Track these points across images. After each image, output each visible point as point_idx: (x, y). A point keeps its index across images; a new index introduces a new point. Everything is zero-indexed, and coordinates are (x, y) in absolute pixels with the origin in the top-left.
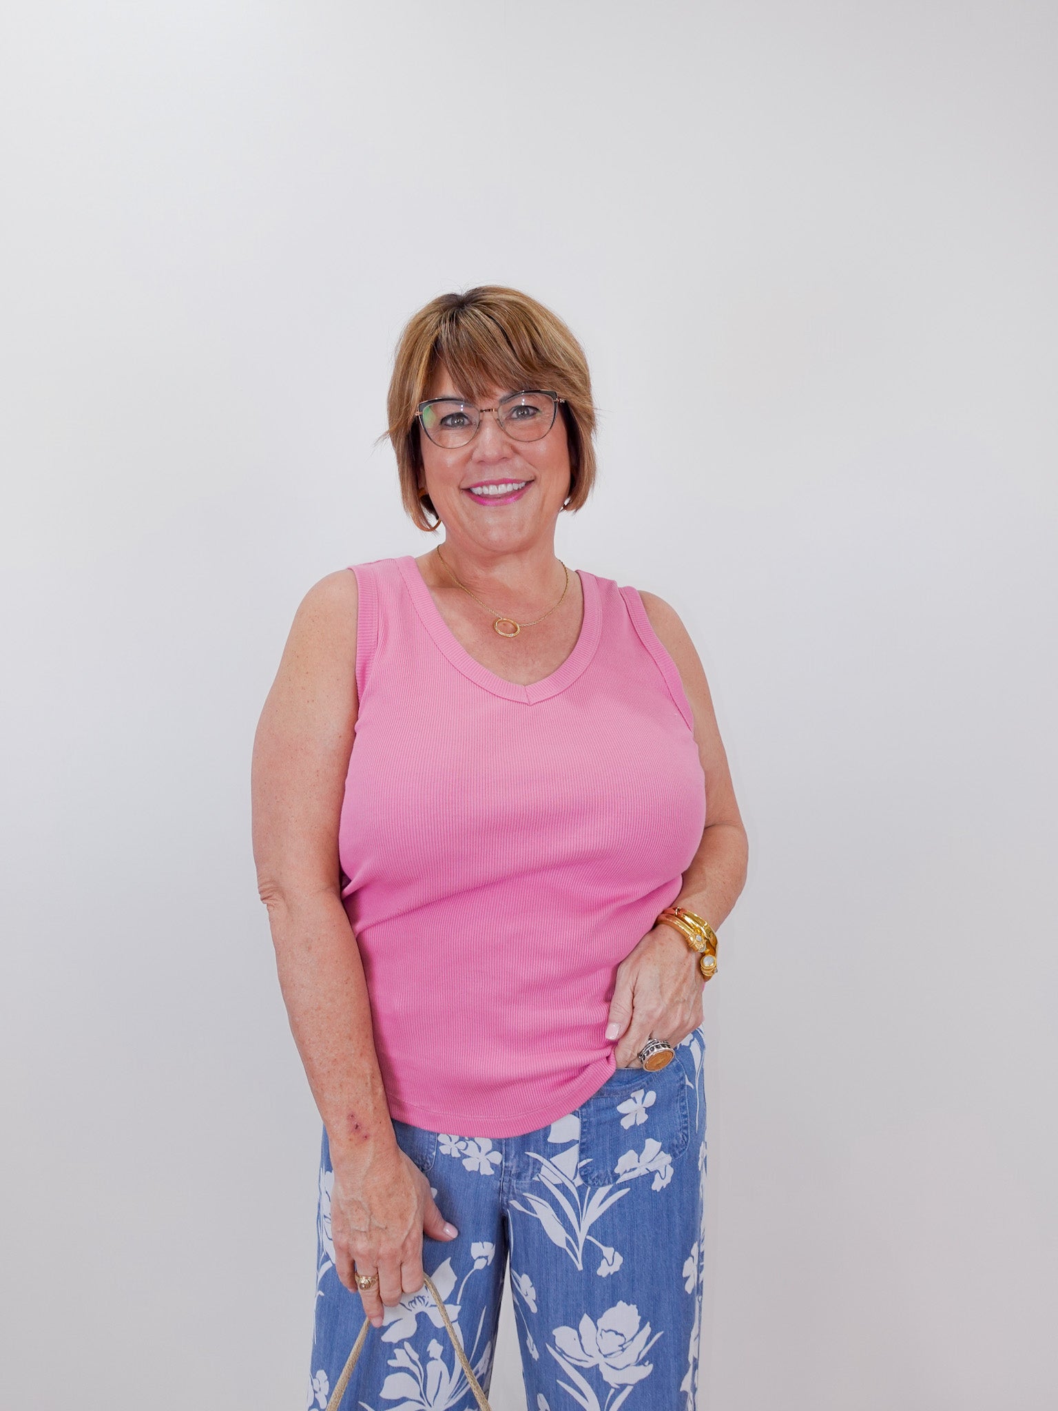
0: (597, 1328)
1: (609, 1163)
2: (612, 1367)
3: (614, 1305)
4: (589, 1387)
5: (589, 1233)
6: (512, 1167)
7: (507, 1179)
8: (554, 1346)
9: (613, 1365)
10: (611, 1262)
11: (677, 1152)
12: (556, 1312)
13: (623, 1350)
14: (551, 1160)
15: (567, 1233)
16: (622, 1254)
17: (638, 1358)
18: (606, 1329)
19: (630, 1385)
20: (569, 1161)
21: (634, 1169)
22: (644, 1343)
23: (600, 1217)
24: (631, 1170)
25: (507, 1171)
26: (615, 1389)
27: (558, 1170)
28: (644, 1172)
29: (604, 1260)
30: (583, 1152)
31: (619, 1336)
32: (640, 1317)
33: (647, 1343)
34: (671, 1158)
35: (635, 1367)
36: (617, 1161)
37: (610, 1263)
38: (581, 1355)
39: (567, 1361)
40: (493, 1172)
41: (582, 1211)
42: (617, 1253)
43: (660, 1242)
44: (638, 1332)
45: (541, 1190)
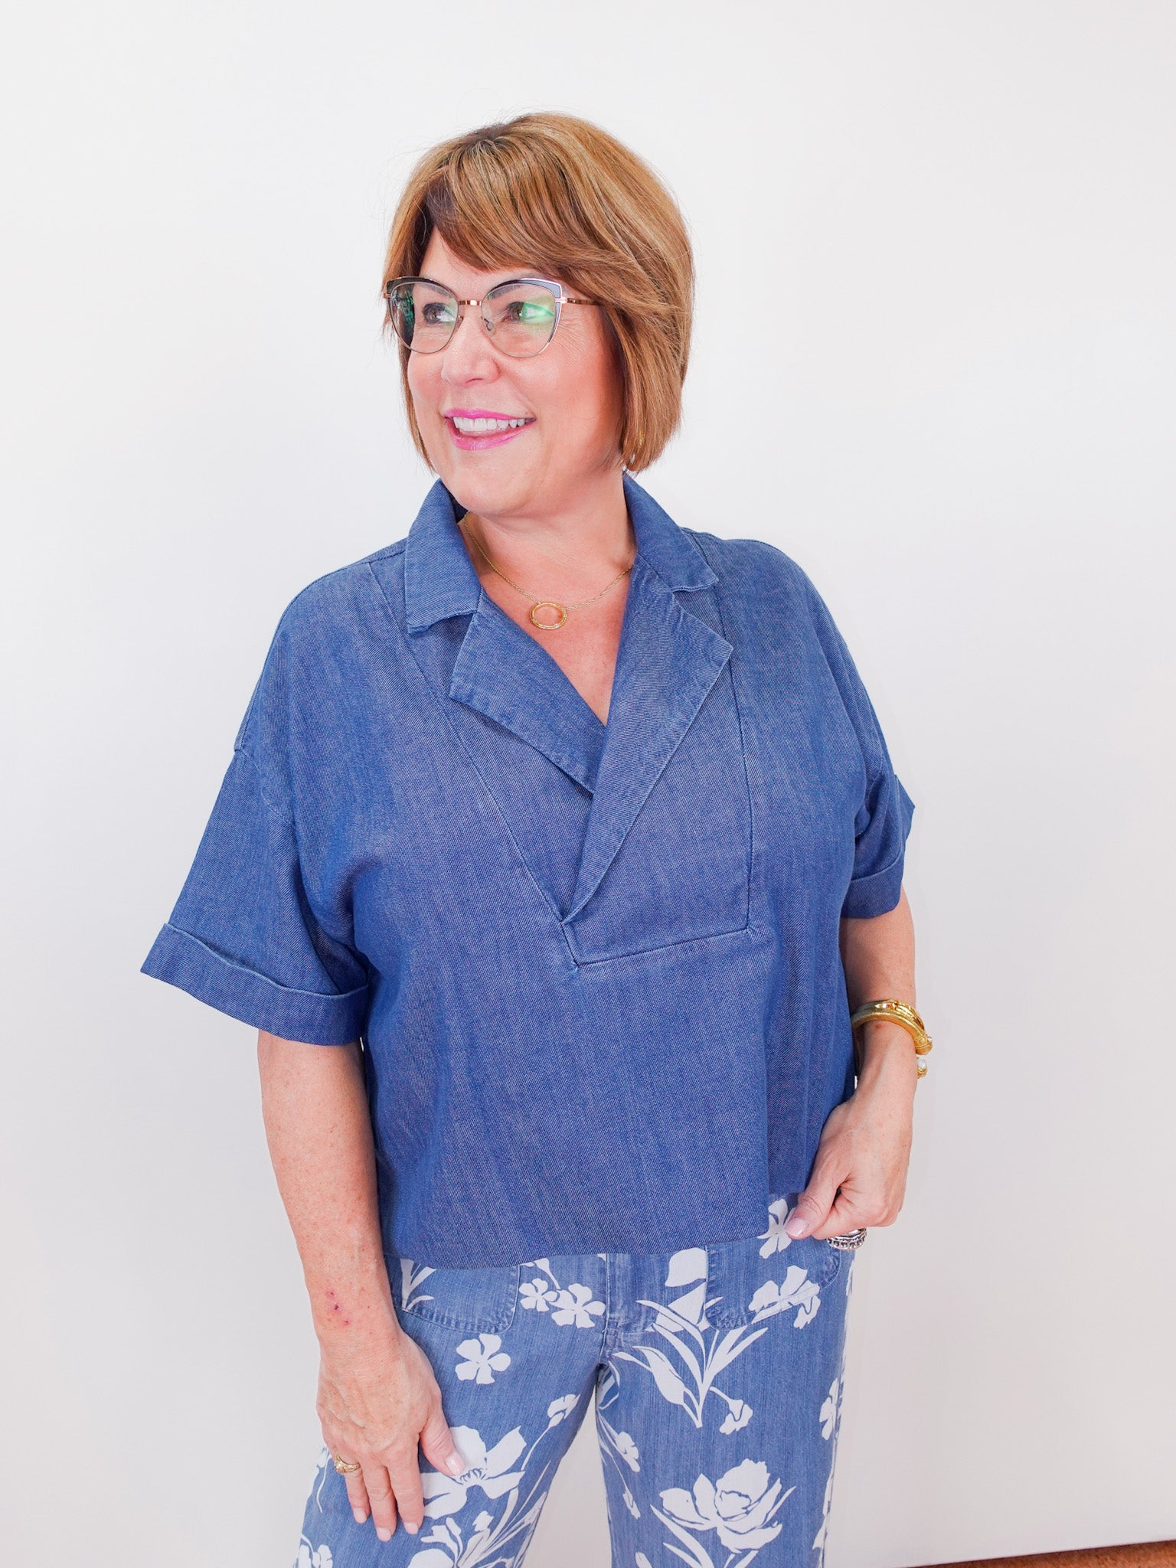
0: (716, 1490)
1: (742, 1299)
2: (733, 1531)
3: (738, 1463)
4: (703, 1551)
5: (714, 1384)
6: (619, 1318)
7: (612, 1331)
8: (661, 1508)
9: (735, 1530)
10: (738, 1416)
11: (826, 1280)
12: (665, 1472)
13: (748, 1513)
14: (669, 1306)
15: (686, 1386)
16: (752, 1406)
17: (765, 1520)
18: (727, 1491)
19: (755, 1550)
20: (692, 1305)
21: (773, 1304)
22: (773, 1502)
23: (729, 1365)
24: (770, 1306)
25: (613, 1323)
26: (736, 1554)
27: (678, 1315)
28: (785, 1306)
29: (730, 1415)
30: (711, 1291)
31: (744, 1498)
32: (769, 1475)
33: (776, 1503)
34: (819, 1288)
35: (762, 1530)
36: (752, 1297)
37: (737, 1418)
38: (695, 1517)
39: (677, 1524)
40: (593, 1325)
41: (707, 1359)
42: (746, 1406)
43: (797, 1387)
44: (767, 1491)
45: (657, 1341)
